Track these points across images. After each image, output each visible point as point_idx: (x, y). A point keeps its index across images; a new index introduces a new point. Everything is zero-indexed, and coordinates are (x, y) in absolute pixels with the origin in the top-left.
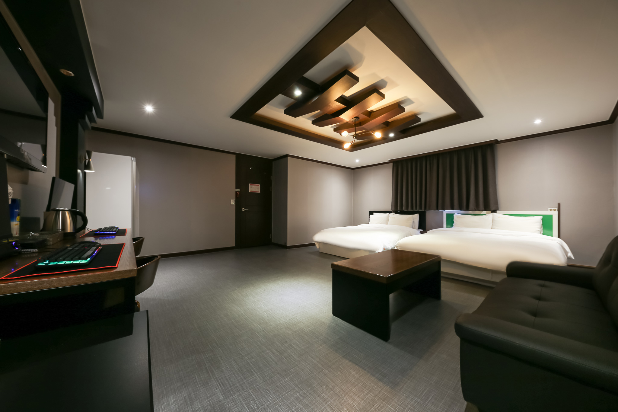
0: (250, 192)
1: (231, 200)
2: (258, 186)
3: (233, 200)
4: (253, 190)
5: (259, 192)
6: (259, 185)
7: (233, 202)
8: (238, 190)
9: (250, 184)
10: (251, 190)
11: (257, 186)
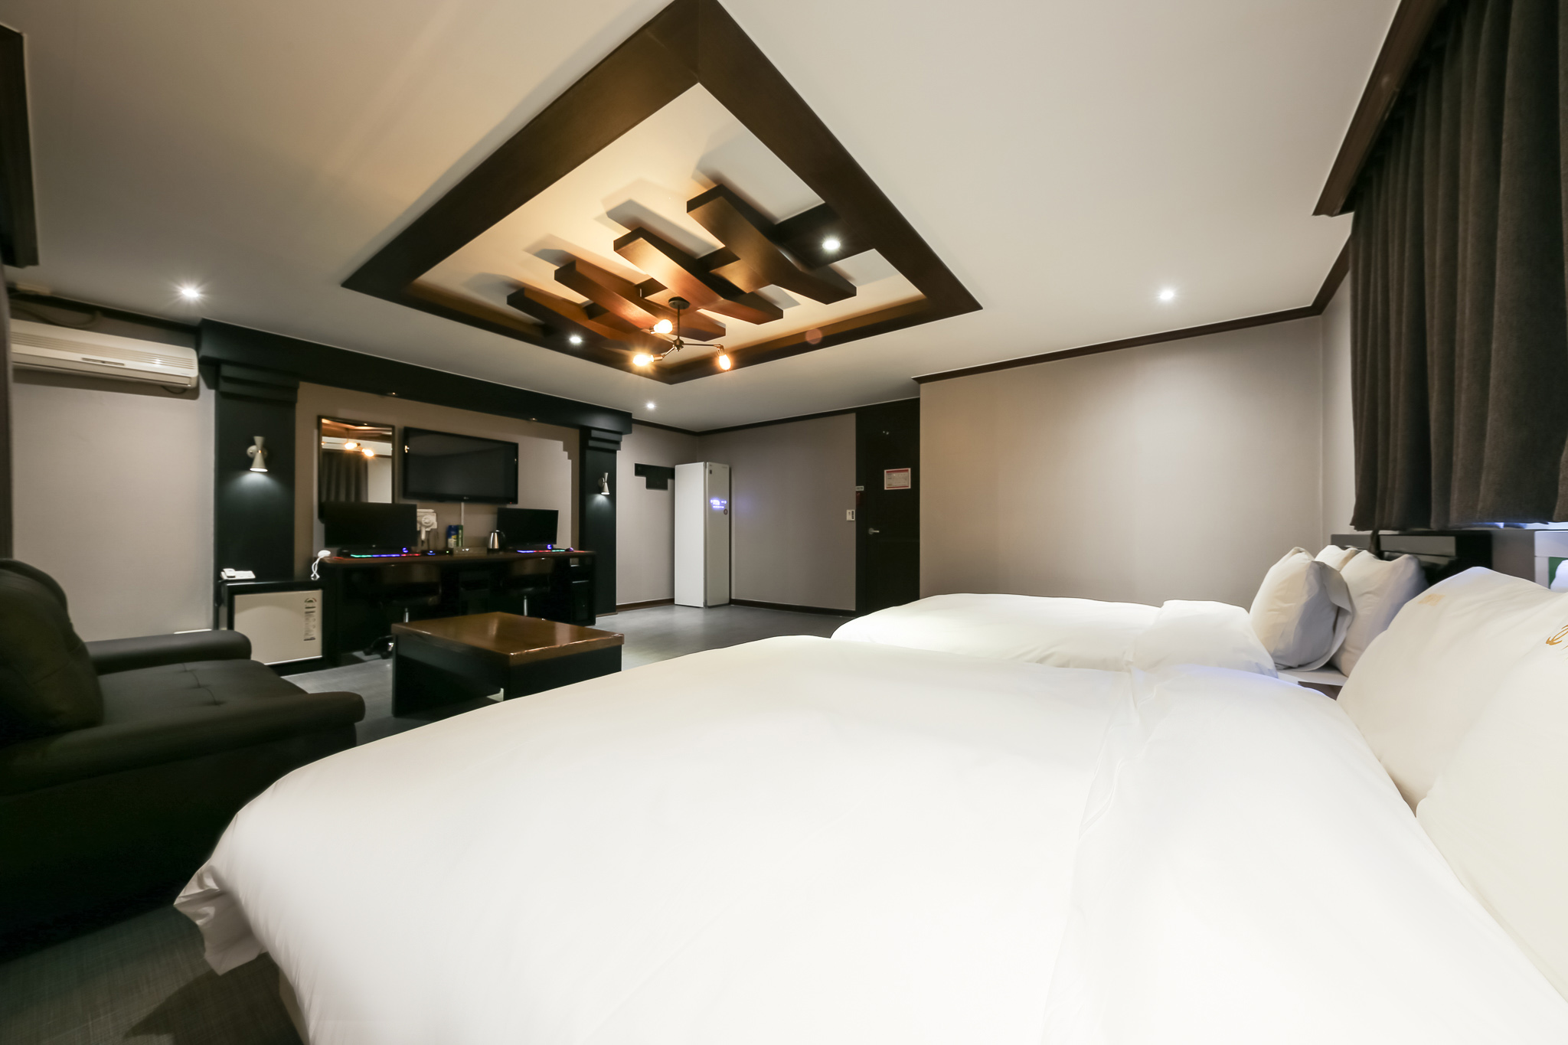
0: (885, 489)
1: (848, 511)
2: (906, 473)
3: (851, 511)
4: (894, 484)
5: (910, 487)
6: (907, 471)
7: (850, 516)
8: (862, 488)
9: (885, 471)
10: (889, 485)
11: (903, 473)
